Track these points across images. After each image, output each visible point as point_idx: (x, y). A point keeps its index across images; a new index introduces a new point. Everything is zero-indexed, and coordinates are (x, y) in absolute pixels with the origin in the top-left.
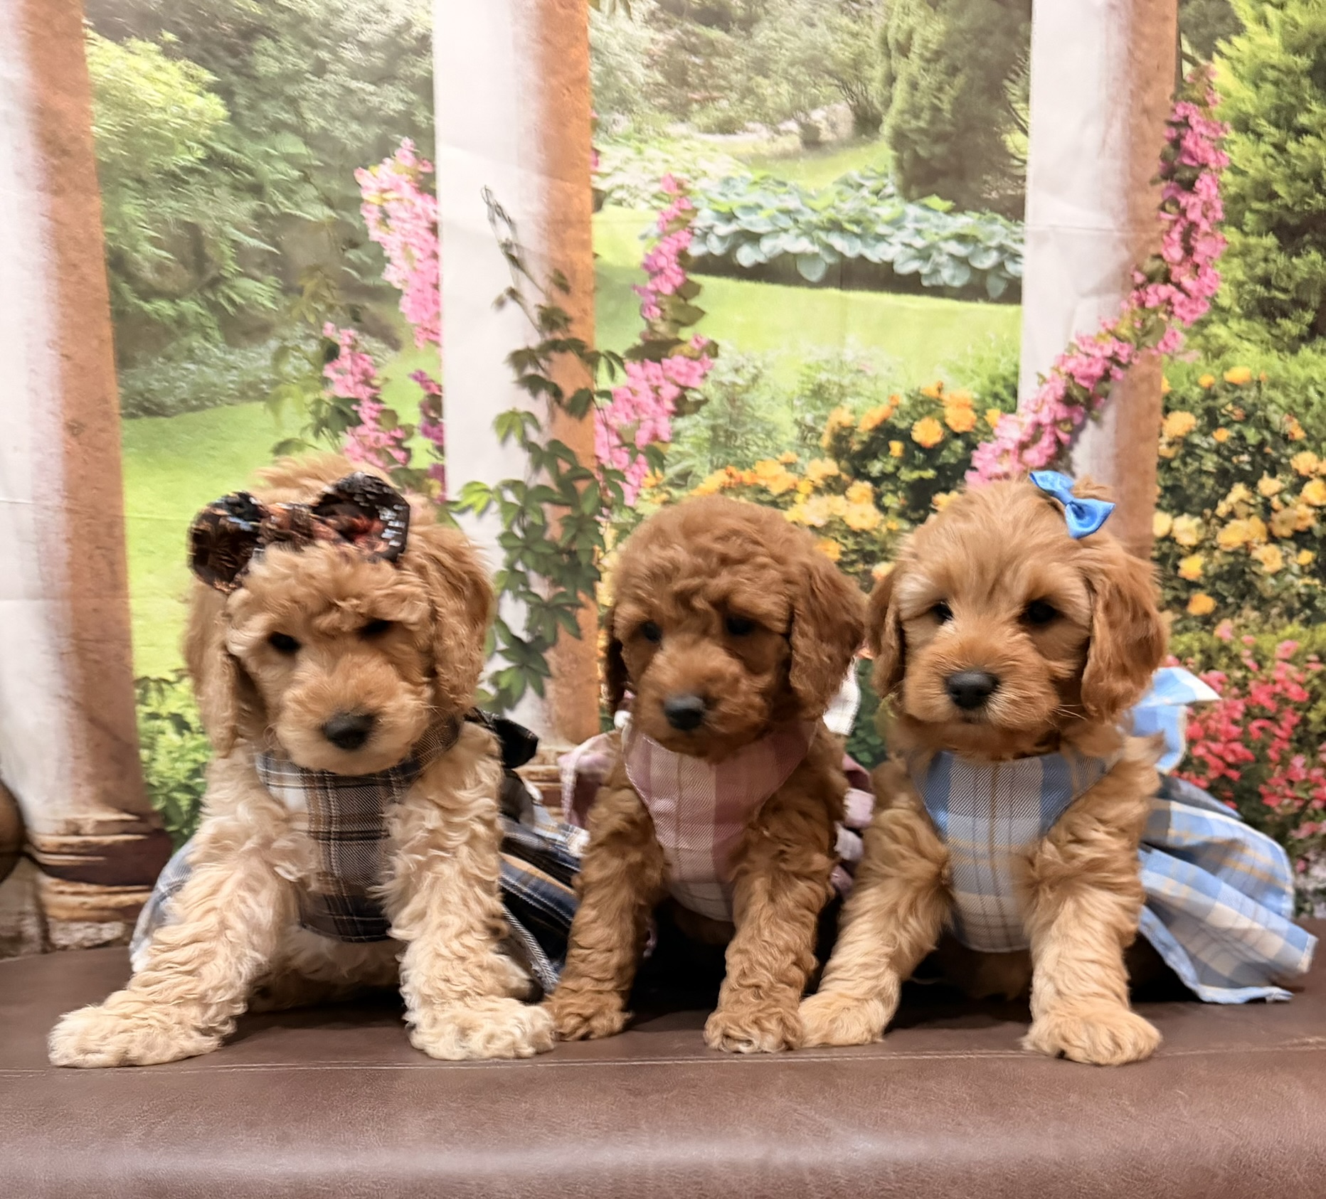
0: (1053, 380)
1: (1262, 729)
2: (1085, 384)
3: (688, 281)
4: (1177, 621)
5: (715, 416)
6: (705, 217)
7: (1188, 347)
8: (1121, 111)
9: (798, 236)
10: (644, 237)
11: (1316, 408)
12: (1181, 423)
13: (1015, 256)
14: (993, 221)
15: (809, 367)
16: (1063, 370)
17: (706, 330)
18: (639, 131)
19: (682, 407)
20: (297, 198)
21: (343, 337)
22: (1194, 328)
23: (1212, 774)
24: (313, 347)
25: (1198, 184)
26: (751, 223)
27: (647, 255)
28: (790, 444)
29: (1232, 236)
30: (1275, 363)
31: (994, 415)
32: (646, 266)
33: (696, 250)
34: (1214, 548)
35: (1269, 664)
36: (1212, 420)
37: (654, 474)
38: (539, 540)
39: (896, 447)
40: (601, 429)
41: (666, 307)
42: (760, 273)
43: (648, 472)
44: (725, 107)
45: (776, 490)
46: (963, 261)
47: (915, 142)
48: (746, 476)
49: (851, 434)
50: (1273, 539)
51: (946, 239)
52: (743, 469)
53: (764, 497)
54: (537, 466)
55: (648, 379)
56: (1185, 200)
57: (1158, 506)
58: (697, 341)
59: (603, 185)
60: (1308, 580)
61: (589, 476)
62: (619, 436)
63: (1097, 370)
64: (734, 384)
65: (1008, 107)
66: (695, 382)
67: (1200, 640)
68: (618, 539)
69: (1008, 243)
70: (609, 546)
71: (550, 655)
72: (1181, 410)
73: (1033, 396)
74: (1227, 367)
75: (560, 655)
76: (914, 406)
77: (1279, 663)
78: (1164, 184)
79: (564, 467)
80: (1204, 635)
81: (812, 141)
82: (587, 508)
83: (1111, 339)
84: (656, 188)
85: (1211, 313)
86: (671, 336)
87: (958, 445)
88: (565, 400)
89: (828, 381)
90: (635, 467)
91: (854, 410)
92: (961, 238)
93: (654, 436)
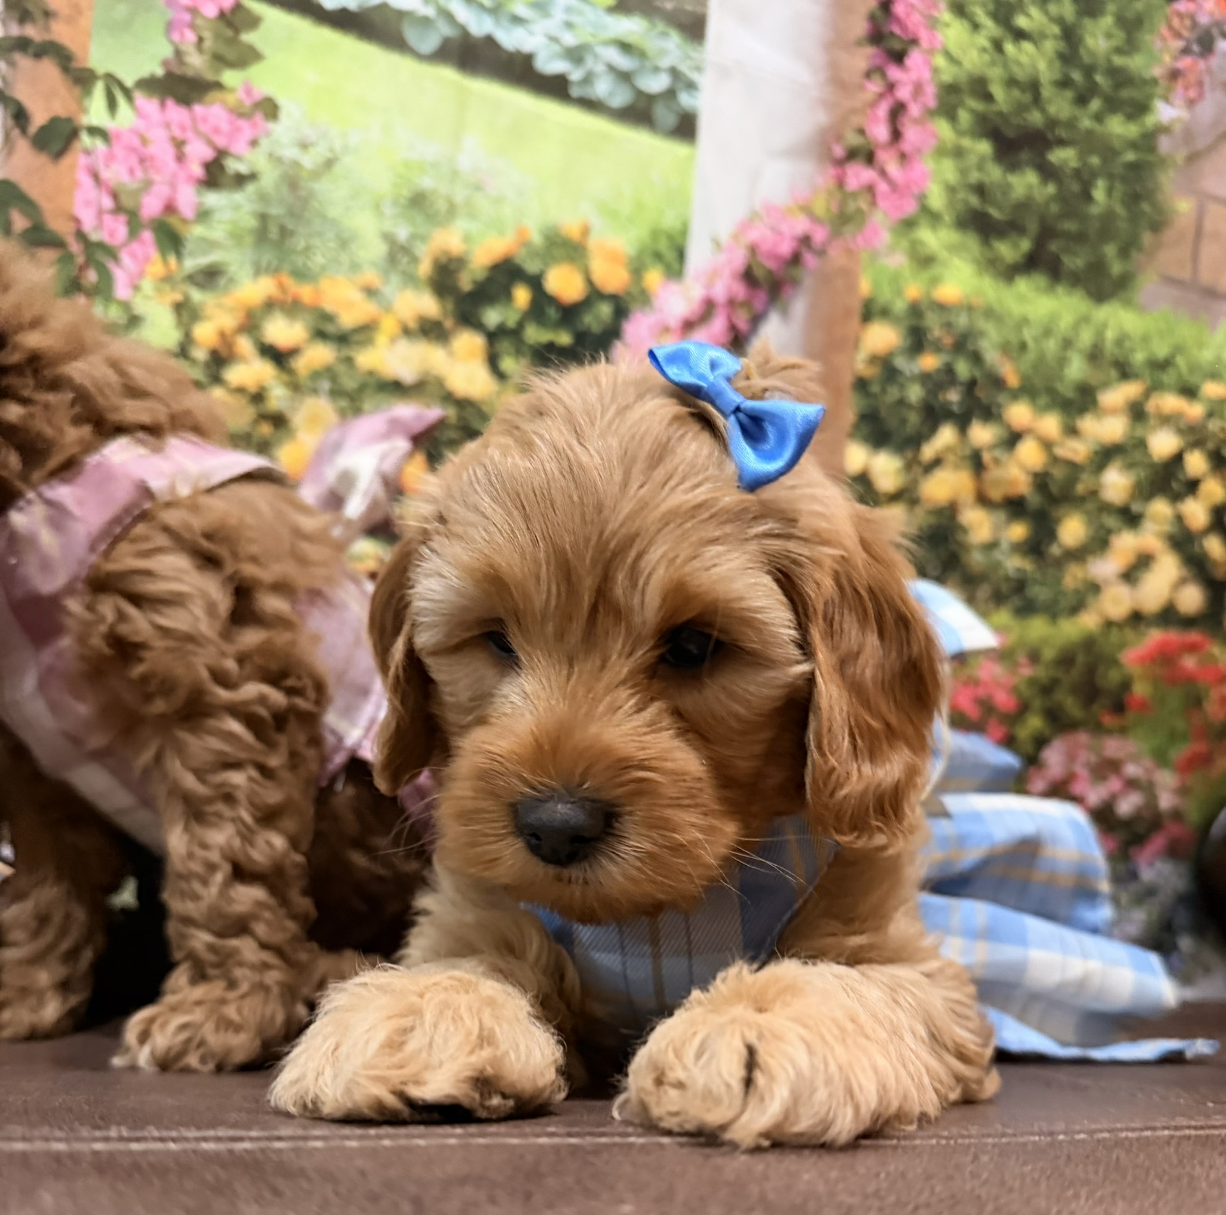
0: (730, 249)
2: (770, 264)
3: (239, 7)
5: (263, 197)
7: (892, 249)
11: (1031, 355)
12: (883, 337)
13: (691, 86)
14: (664, 35)
16: (744, 240)
17: (261, 80)
19: (216, 177)
22: (900, 227)
25: (908, 61)
28: (371, 262)
29: (943, 128)
31: (654, 278)
34: (916, 501)
37: (164, 261)
39: (522, 296)
40: (86, 180)
41: (207, 35)
42: (347, 22)
43: (155, 255)
45: (348, 320)
46: (625, 77)
48: (305, 292)
49: (459, 267)
50: (982, 500)
51: (605, 44)
52: (302, 282)
53: (330, 328)
55: (167, 126)
56: (894, 73)
57: (853, 433)
58: (247, 92)
61: (59, 244)
62: (115, 196)
63: (786, 248)
64: (296, 164)
66: (240, 148)
69: (684, 68)
72: (884, 321)
73: (706, 265)
74: (935, 282)
76: (547, 245)
78: (870, 49)
79: (20, 222)
83: (802, 215)
85: (918, 214)
86: (209, 76)
87: (605, 310)
88: (33, 128)
89: (434, 190)
90: (135, 246)
91: (467, 238)
92: (625, 47)
93: (170, 208)
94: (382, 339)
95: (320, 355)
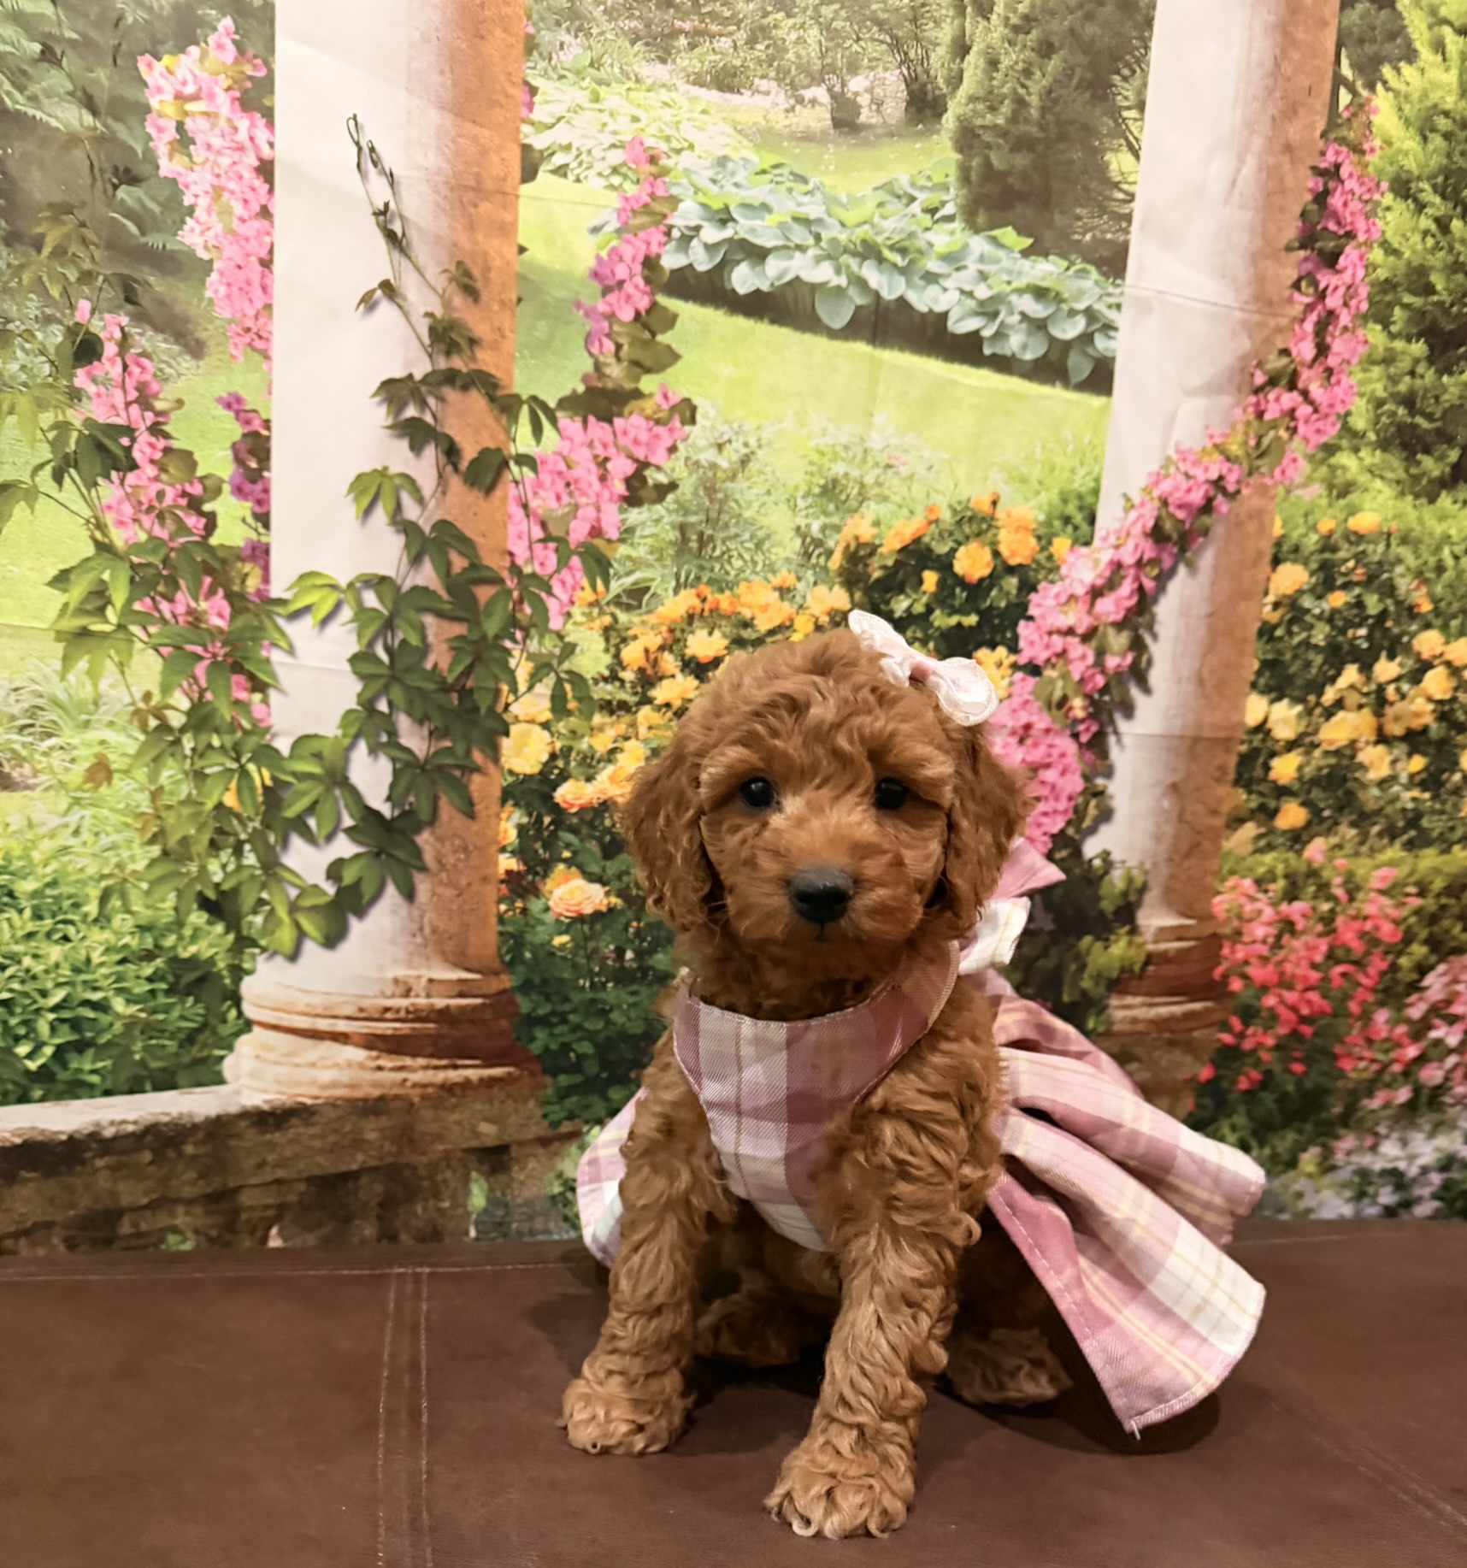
0: (1142, 504)
1: (1344, 975)
2: (1181, 515)
3: (654, 305)
4: (1260, 837)
5: (683, 509)
6: (686, 215)
7: (1309, 480)
8: (1257, 143)
9: (818, 260)
10: (596, 230)
11: (1448, 575)
12: (1291, 577)
13: (1108, 328)
14: (1083, 273)
15: (822, 454)
16: (1156, 493)
17: (678, 382)
18: (595, 64)
19: (637, 491)
20: (34, 88)
21: (108, 327)
22: (1320, 455)
23: (1282, 1030)
24: (55, 336)
25: (1342, 261)
26: (753, 230)
27: (599, 258)
28: (787, 560)
29: (1375, 335)
30: (1410, 512)
31: (1061, 545)
32: (595, 275)
33: (671, 260)
34: (1315, 746)
35: (1361, 896)
36: (1327, 579)
37: (594, 587)
38: (417, 667)
39: (930, 579)
40: (518, 513)
41: (623, 340)
42: (758, 306)
43: (584, 581)
44: (724, 49)
46: (1040, 326)
47: (988, 146)
48: (724, 601)
49: (872, 553)
50: (1382, 738)
51: (1020, 291)
52: (721, 591)
54: (416, 561)
55: (591, 445)
56: (1325, 279)
57: (1254, 685)
58: (666, 397)
59: (539, 142)
60: (1416, 793)
61: (497, 581)
62: (544, 525)
63: (1197, 497)
64: (714, 466)
65: (1115, 113)
66: (659, 457)
67: (1286, 861)
68: (535, 678)
69: (1100, 307)
70: (522, 687)
71: (424, 839)
72: (1294, 561)
73: (1116, 525)
74: (1352, 511)
75: (440, 839)
76: (959, 522)
77: (1373, 895)
78: (1302, 254)
79: (459, 563)
80: (1291, 855)
81: (845, 121)
82: (492, 627)
83: (1217, 457)
84: (617, 157)
85: (1340, 437)
86: (629, 386)
87: (1012, 583)
88: (464, 465)
89: (846, 475)
90: (565, 574)
91: (877, 526)
92: (1040, 293)
93: (596, 531)
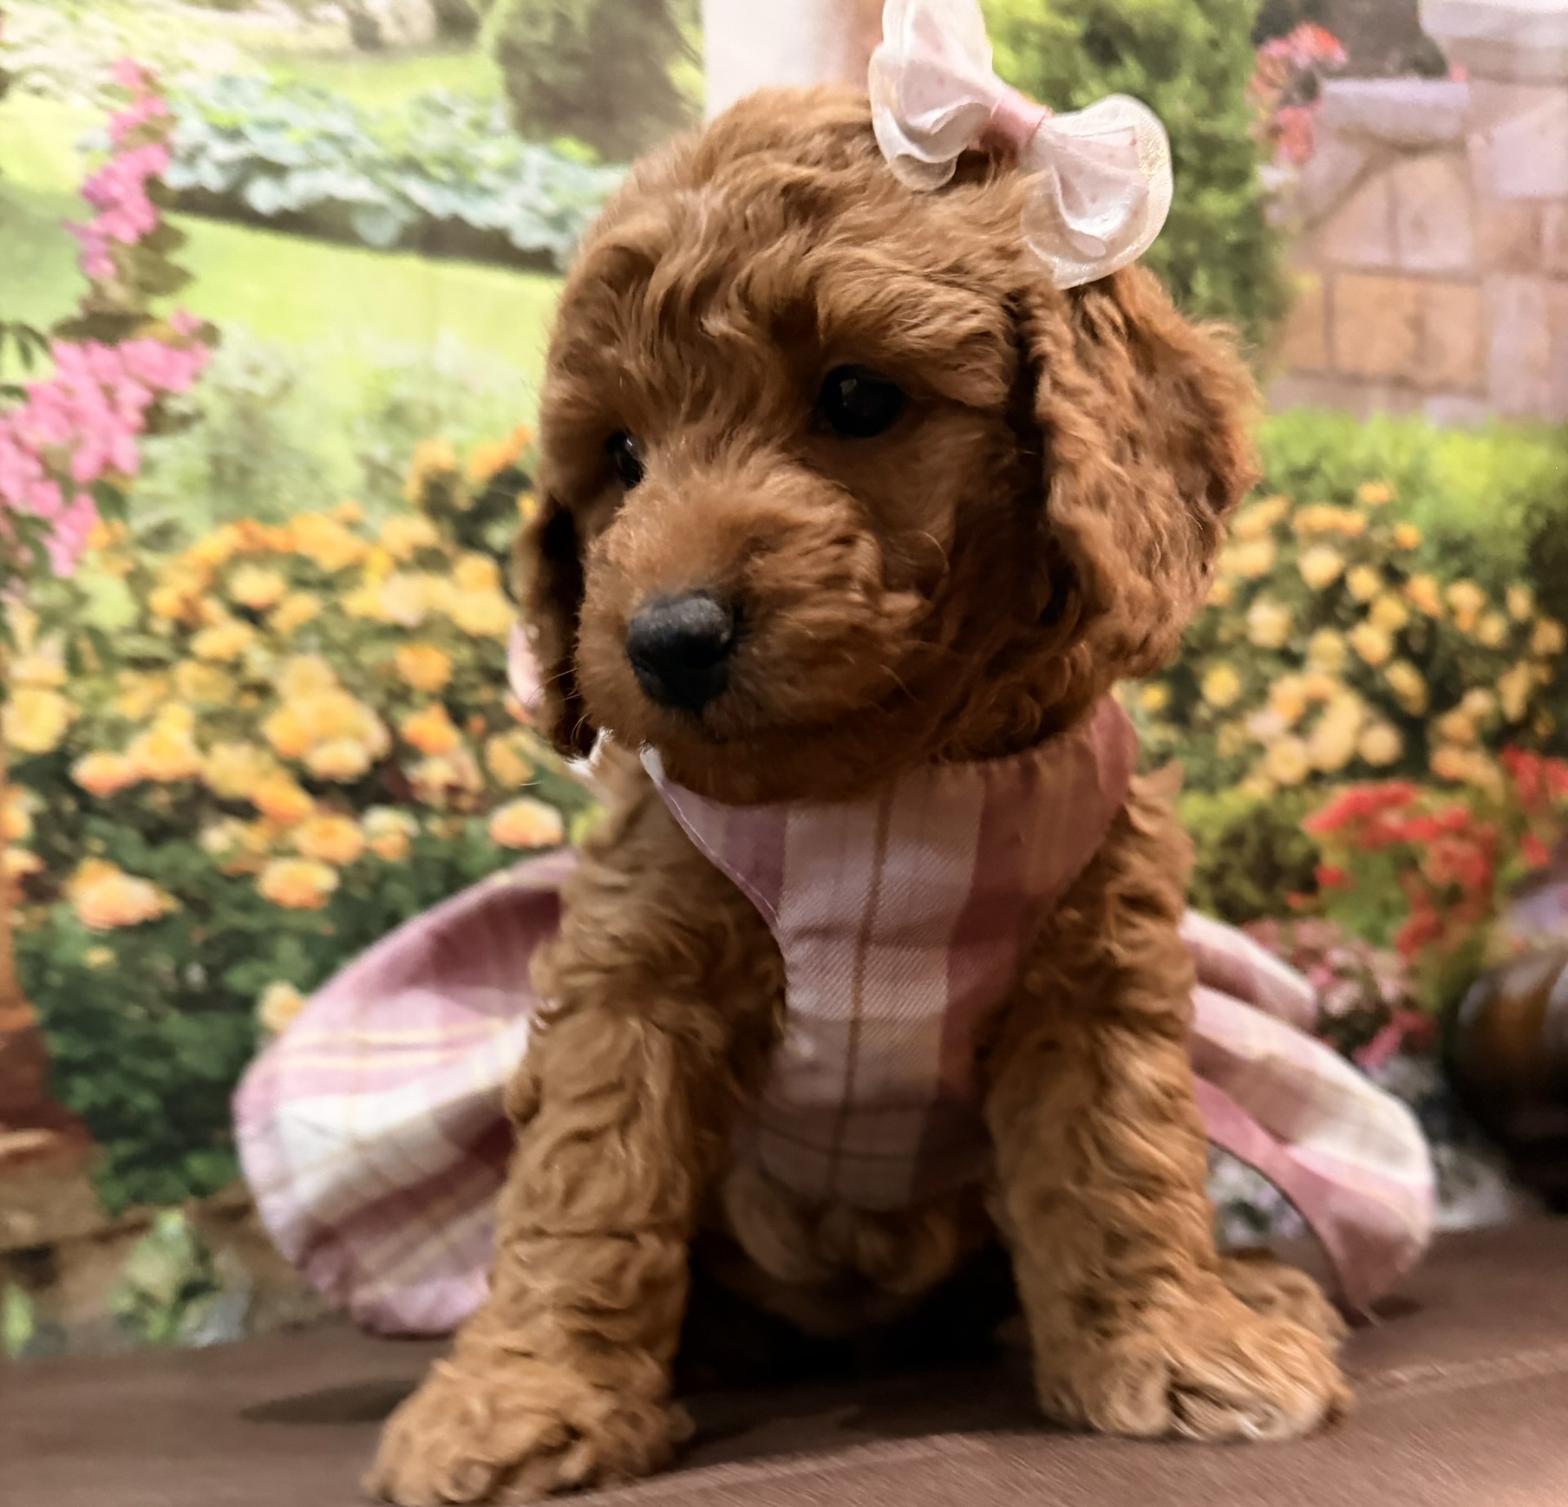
3: (162, 225)
5: (215, 437)
6: (189, 131)
9: (350, 175)
10: (82, 148)
15: (379, 374)
17: (196, 303)
19: (156, 420)
26: (269, 148)
27: (89, 177)
28: (348, 490)
32: (87, 194)
33: (176, 178)
37: (108, 526)
39: (528, 504)
40: (7, 448)
41: (126, 261)
42: (288, 222)
43: (96, 521)
45: (329, 562)
47: (534, 61)
48: (275, 537)
49: (452, 483)
51: (589, 204)
52: (270, 525)
53: (310, 574)
55: (94, 372)
58: (181, 320)
59: (7, 62)
62: (41, 461)
64: (249, 394)
65: (670, 28)
66: (180, 384)
68: (40, 632)
70: (23, 645)
81: (367, 37)
84: (104, 77)
86: (134, 308)
89: (411, 398)
90: (72, 514)
91: (458, 449)
93: (107, 465)
94: (372, 578)
95: (304, 606)
